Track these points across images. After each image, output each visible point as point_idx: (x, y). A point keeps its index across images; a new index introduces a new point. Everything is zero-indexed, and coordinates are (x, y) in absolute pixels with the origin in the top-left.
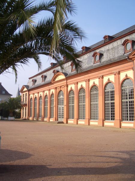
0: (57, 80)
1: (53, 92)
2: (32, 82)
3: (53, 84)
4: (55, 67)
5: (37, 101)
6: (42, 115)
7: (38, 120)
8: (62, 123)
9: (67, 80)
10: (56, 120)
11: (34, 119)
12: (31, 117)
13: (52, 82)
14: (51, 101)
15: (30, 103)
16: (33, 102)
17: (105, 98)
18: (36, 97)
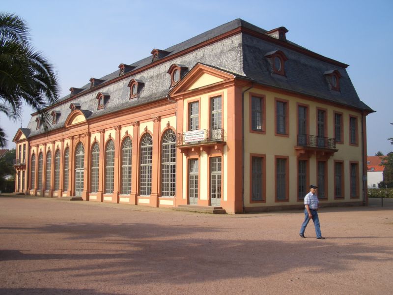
0: (74, 122)
1: (69, 144)
2: (36, 123)
3: (68, 129)
4: (75, 98)
5: (43, 159)
6: (50, 186)
7: (43, 195)
8: (80, 199)
9: (89, 125)
10: (71, 195)
11: (38, 193)
12: (32, 190)
13: (67, 127)
14: (65, 161)
15: (32, 163)
16: (36, 160)
17: (140, 158)
18: (41, 153)
